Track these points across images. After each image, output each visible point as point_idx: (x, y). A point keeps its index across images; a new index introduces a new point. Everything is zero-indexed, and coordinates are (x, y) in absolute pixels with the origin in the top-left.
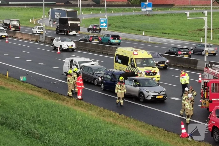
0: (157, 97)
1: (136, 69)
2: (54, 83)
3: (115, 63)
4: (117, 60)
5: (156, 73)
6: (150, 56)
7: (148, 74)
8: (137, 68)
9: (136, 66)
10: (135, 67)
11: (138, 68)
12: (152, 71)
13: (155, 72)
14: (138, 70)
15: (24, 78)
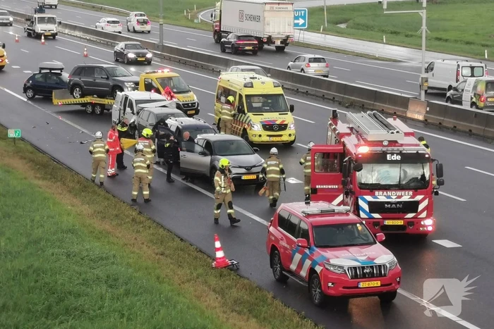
0: (244, 177)
1: (246, 118)
2: (82, 143)
3: (216, 104)
4: (219, 96)
5: (286, 125)
6: (279, 91)
7: (268, 127)
8: (247, 115)
9: (246, 111)
10: (244, 113)
11: (250, 114)
12: (278, 122)
13: (285, 123)
14: (249, 119)
15: (16, 132)
